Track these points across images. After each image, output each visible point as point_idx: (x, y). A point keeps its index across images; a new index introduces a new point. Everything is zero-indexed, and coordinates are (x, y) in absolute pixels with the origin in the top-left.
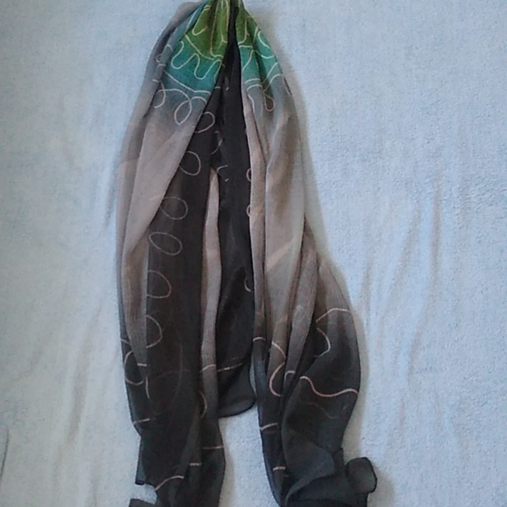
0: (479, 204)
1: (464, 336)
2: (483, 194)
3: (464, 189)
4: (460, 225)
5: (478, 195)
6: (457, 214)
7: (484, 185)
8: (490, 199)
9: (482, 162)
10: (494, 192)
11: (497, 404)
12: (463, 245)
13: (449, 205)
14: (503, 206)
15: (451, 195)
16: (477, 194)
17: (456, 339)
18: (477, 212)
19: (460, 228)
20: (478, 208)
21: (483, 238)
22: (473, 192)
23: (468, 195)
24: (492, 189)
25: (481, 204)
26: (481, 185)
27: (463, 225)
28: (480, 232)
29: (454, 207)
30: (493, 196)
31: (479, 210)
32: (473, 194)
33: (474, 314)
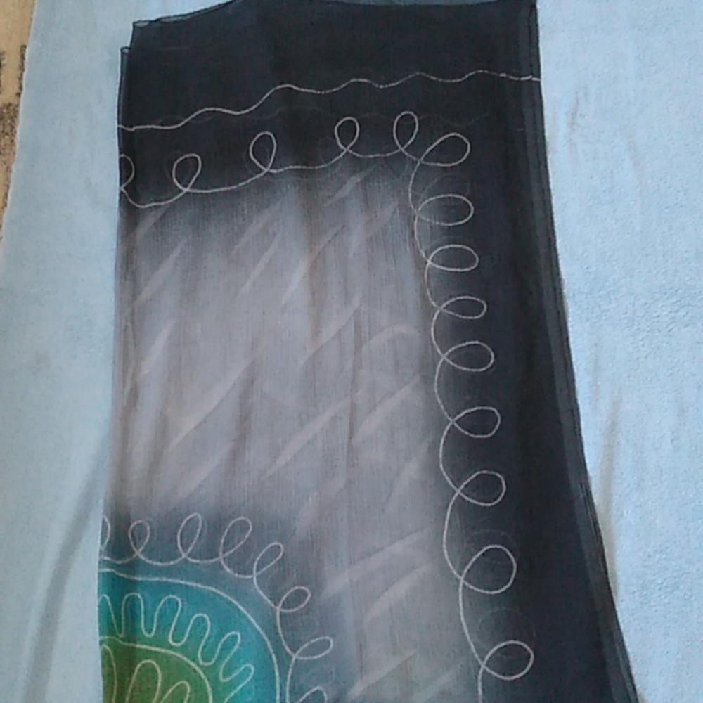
1: (648, 500)
2: (677, 311)
6: (643, 340)
7: (678, 299)
10: (690, 308)
11: (691, 590)
12: (649, 379)
13: (632, 325)
15: (634, 313)
17: (638, 503)
19: (646, 357)
20: (671, 330)
22: (663, 308)
27: (650, 353)
29: (639, 329)
31: (671, 333)
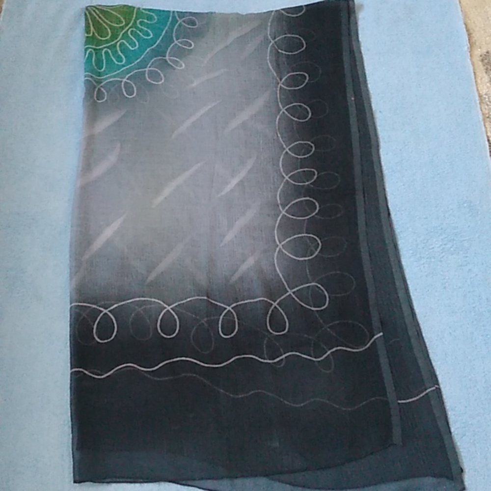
0: (442, 253)
3: (428, 240)
4: (426, 273)
5: (441, 245)
8: (452, 249)
9: (443, 215)
14: (464, 255)
16: (441, 243)
18: (441, 261)
21: (447, 284)
23: (432, 245)
24: (454, 240)
25: (444, 254)
26: (444, 236)
28: (444, 279)
30: (455, 246)
32: (436, 244)
33: (446, 354)
